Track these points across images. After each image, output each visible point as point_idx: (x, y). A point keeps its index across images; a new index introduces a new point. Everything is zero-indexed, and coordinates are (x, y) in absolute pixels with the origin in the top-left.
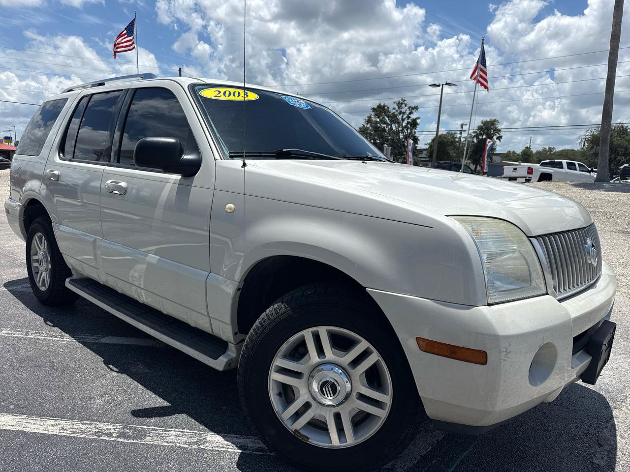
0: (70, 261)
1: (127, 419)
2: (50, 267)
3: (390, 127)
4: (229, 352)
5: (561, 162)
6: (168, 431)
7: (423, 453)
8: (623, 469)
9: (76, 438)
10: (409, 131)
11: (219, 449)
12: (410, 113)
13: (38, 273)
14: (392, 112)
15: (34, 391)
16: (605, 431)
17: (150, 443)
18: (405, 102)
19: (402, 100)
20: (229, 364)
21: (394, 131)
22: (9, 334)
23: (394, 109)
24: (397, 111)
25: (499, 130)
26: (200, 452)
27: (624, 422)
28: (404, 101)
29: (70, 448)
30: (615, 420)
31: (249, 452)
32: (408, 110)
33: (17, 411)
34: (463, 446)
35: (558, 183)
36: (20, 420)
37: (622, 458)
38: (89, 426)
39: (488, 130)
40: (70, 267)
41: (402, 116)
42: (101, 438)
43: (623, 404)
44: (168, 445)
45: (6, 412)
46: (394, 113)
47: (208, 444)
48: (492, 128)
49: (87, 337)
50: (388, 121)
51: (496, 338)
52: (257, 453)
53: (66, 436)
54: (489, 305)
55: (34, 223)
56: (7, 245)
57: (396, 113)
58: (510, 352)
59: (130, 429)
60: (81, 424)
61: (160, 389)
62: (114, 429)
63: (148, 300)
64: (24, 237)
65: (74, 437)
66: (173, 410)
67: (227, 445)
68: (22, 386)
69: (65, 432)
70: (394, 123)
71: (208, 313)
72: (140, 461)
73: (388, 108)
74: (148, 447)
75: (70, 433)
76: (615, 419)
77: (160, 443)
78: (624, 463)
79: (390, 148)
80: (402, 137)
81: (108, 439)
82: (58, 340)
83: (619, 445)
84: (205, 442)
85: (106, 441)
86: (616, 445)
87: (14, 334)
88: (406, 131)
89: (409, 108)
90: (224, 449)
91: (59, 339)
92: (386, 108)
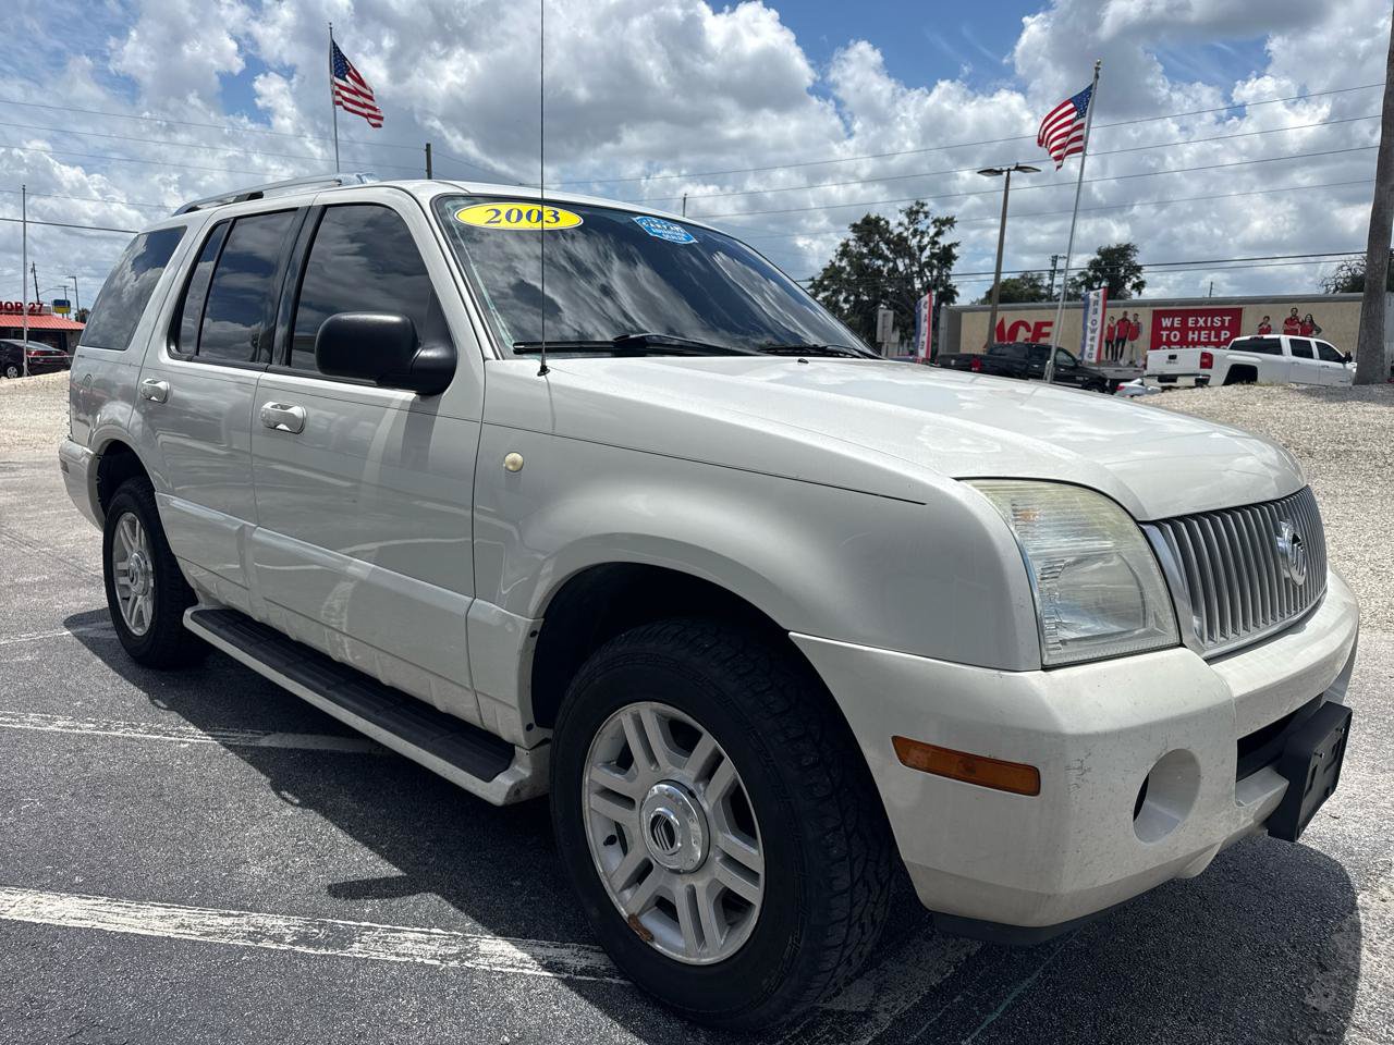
0: (192, 573)
1: (314, 906)
2: (152, 584)
3: (891, 265)
4: (517, 767)
5: (1279, 340)
6: (399, 931)
7: (936, 980)
8: (1369, 1018)
9: (209, 945)
10: (935, 273)
11: (504, 970)
12: (939, 233)
13: (128, 599)
14: (896, 232)
15: (123, 848)
16: (1336, 937)
17: (360, 955)
18: (926, 209)
19: (917, 203)
20: (516, 790)
21: (901, 273)
22: (70, 728)
23: (900, 224)
24: (907, 229)
25: (1139, 269)
26: (464, 975)
27: (1381, 918)
28: (923, 205)
29: (198, 965)
30: (1362, 915)
31: (566, 975)
32: (932, 226)
33: (87, 890)
34: (1023, 968)
35: (1268, 389)
36: (96, 908)
37: (1369, 994)
38: (236, 920)
39: (1112, 270)
40: (192, 584)
41: (920, 241)
42: (260, 944)
43: (1382, 879)
44: (399, 959)
45: (66, 891)
46: (901, 233)
47: (481, 960)
48: (1122, 265)
49: (232, 734)
50: (887, 252)
51: (1058, 741)
52: (584, 978)
53: (190, 940)
54: (1045, 669)
55: (119, 493)
56: (64, 538)
57: (905, 234)
58: (1089, 769)
59: (320, 927)
60: (220, 915)
61: (382, 844)
62: (288, 927)
63: (357, 658)
64: (100, 522)
65: (205, 943)
66: (410, 888)
67: (521, 961)
68: (99, 838)
69: (187, 931)
70: (901, 257)
71: (472, 684)
72: (340, 992)
73: (887, 223)
74: (358, 965)
75: (198, 934)
76: (1360, 912)
77: (382, 956)
78: (1372, 1007)
79: (891, 313)
80: (920, 286)
81: (274, 947)
82: (172, 742)
83: (1364, 969)
84: (475, 955)
85: (270, 951)
86: (1358, 968)
87: (80, 729)
88: (928, 274)
89: (934, 222)
90: (514, 970)
91: (173, 739)
92: (882, 223)
